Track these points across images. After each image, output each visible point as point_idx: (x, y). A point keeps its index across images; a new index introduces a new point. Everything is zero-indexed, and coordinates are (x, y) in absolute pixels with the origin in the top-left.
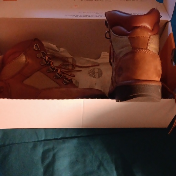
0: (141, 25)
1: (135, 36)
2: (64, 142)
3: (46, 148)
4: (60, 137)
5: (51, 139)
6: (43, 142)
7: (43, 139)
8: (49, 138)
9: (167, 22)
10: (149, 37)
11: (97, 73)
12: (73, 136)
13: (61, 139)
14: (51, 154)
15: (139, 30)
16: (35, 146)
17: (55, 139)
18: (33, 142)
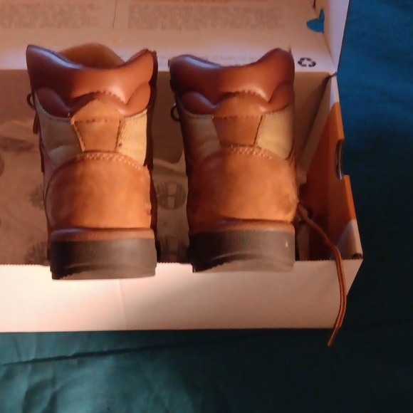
0: (240, 89)
1: (227, 115)
2: (81, 365)
3: (37, 379)
4: (73, 352)
5: (51, 357)
6: (30, 367)
7: (32, 357)
8: (46, 354)
9: (328, 78)
10: (262, 118)
11: (173, 196)
12: (105, 349)
13: (75, 356)
14: (48, 394)
15: (235, 101)
16: (9, 376)
17: (59, 358)
18: (5, 365)
